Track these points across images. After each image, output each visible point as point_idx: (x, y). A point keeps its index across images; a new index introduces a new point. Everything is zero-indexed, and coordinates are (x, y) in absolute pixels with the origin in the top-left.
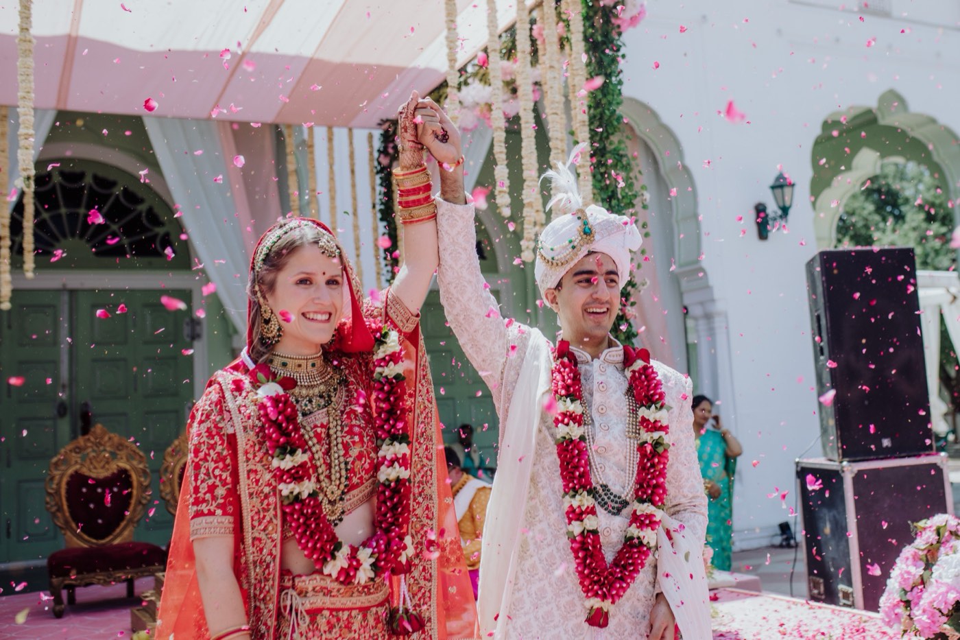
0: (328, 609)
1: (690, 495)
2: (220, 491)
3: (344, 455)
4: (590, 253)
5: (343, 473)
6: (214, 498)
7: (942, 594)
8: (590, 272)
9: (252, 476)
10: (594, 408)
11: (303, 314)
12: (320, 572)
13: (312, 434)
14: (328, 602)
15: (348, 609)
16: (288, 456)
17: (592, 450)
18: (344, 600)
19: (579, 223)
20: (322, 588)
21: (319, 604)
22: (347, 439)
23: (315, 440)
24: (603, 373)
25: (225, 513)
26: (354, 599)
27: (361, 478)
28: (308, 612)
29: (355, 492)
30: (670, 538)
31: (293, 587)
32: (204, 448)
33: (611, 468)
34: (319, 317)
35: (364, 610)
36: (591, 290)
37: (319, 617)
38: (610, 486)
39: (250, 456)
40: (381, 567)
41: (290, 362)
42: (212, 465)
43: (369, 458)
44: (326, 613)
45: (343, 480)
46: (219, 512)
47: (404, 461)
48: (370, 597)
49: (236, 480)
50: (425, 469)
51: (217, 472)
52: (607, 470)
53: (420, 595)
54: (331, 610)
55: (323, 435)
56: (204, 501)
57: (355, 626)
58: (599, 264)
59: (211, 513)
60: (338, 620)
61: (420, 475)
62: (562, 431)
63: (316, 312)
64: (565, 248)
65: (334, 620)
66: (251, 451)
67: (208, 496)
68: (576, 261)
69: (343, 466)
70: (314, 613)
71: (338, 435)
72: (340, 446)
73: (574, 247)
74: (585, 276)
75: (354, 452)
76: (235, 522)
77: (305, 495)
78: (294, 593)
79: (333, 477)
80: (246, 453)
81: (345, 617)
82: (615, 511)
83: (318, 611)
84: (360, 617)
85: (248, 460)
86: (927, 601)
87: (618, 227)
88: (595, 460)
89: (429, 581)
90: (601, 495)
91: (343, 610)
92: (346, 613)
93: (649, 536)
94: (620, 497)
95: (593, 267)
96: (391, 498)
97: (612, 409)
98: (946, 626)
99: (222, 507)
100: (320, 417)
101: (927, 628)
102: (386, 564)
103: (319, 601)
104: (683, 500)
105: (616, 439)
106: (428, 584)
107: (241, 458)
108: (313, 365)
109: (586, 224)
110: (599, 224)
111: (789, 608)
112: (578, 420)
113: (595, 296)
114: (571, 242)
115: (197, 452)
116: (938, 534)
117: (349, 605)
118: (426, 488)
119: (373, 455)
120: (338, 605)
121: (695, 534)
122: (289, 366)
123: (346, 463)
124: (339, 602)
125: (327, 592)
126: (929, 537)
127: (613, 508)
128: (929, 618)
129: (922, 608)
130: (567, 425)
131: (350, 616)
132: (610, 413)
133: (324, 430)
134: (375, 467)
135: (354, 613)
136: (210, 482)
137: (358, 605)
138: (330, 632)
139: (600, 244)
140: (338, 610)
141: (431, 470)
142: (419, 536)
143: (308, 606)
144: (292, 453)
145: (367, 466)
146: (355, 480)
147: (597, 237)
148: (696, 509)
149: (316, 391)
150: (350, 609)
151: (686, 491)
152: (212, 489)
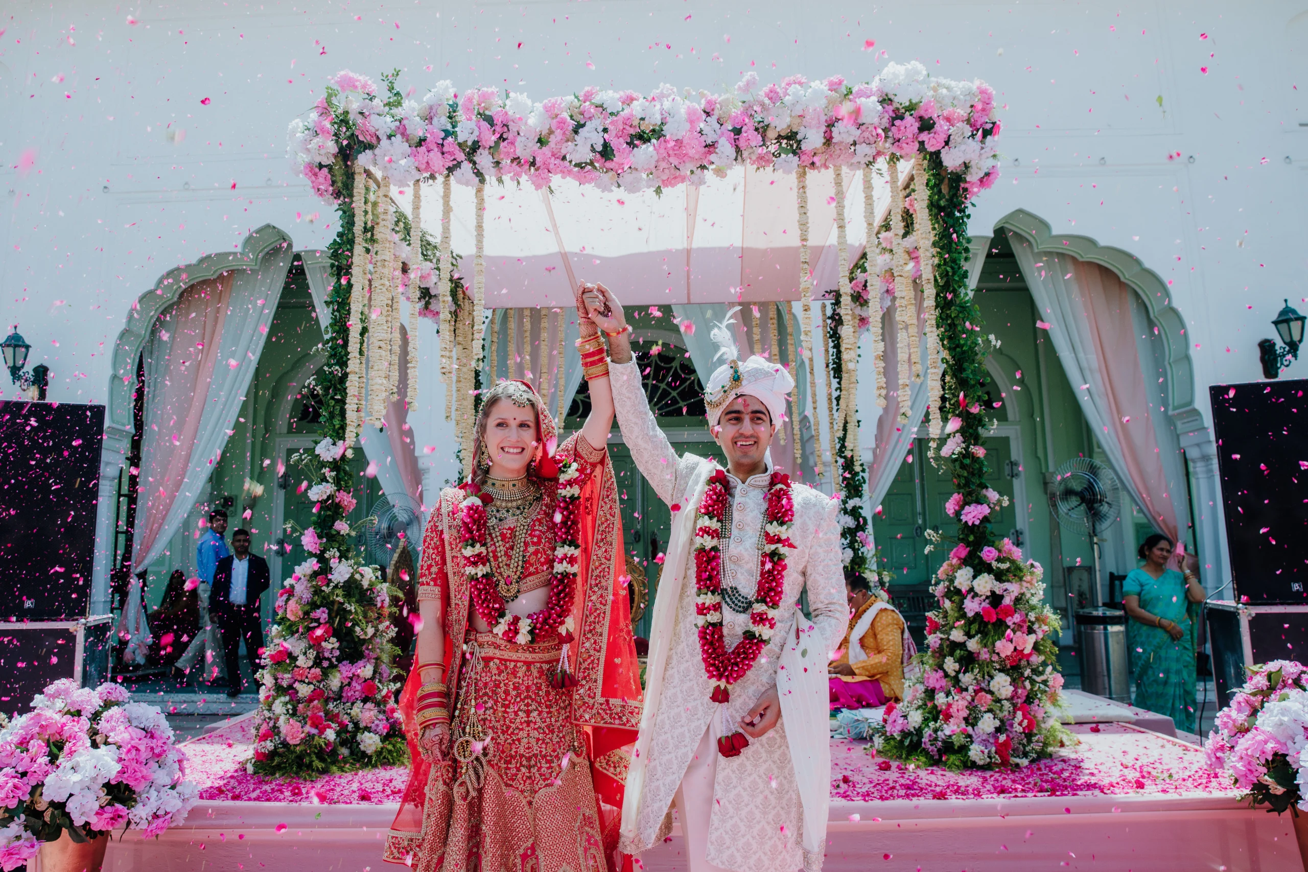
0: (498, 658)
1: (827, 602)
2: (434, 569)
3: (524, 551)
4: (738, 396)
5: (520, 563)
6: (430, 574)
7: (1259, 742)
8: (738, 412)
9: (455, 560)
10: (734, 523)
11: (502, 448)
12: (491, 632)
13: (498, 534)
14: (498, 653)
15: (514, 661)
16: (469, 547)
17: (724, 556)
18: (511, 654)
19: (731, 371)
20: (493, 643)
21: (491, 654)
22: (529, 539)
23: (499, 538)
24: (745, 494)
25: (435, 585)
26: (519, 655)
27: (536, 569)
28: (483, 658)
29: (530, 578)
30: (798, 637)
31: (476, 640)
32: (428, 539)
33: (742, 574)
34: (511, 450)
35: (528, 664)
36: (737, 427)
37: (491, 664)
38: (740, 588)
39: (454, 546)
40: (537, 634)
41: (498, 483)
42: (431, 551)
43: (545, 554)
44: (497, 661)
45: (519, 568)
46: (432, 583)
47: (572, 560)
48: (534, 655)
49: (444, 562)
50: (603, 566)
51: (434, 556)
52: (739, 575)
53: (589, 661)
54: (501, 660)
55: (508, 535)
56: (425, 575)
57: (520, 674)
58: (746, 405)
59: (428, 584)
60: (506, 667)
61: (598, 571)
62: (698, 541)
63: (510, 447)
64: (719, 392)
65: (503, 667)
66: (454, 543)
67: (427, 572)
68: (727, 403)
69: (521, 558)
70: (487, 660)
71: (521, 536)
72: (522, 544)
73: (725, 392)
74: (734, 415)
75: (531, 549)
76: (442, 591)
77: (480, 575)
78: (475, 644)
79: (512, 566)
80: (451, 544)
81: (512, 666)
82: (741, 609)
83: (492, 659)
84: (524, 668)
85: (452, 549)
86: (1243, 747)
87: (768, 373)
88: (729, 566)
89: (599, 651)
90: (730, 595)
91: (510, 661)
92: (513, 664)
93: (764, 631)
94: (746, 598)
95: (741, 408)
96: (557, 587)
97: (749, 525)
98: (1266, 777)
99: (434, 580)
100: (510, 522)
101: (1242, 776)
102: (540, 632)
103: (490, 652)
104: (820, 606)
105: (746, 550)
106: (597, 654)
107: (447, 547)
108: (514, 485)
109: (736, 372)
110: (748, 371)
111: (1163, 746)
112: (714, 534)
113: (741, 431)
114: (723, 387)
115: (425, 541)
116: (1269, 680)
117: (515, 658)
118: (602, 580)
119: (549, 552)
120: (506, 657)
121: (822, 634)
122: (497, 485)
123: (524, 557)
124: (506, 655)
125: (498, 647)
126: (1258, 682)
127: (740, 607)
128: (1244, 766)
129: (1239, 754)
130: (702, 536)
131: (516, 666)
132: (748, 528)
133: (509, 532)
134: (550, 562)
135: (519, 664)
136: (429, 562)
137: (523, 659)
138: (499, 675)
139: (747, 388)
140: (506, 660)
141: (609, 568)
142: (593, 617)
143: (483, 655)
144: (473, 546)
145: (542, 560)
146: (532, 569)
147: (744, 383)
148: (830, 614)
149: (514, 504)
150: (517, 661)
151: (822, 597)
152: (430, 567)
